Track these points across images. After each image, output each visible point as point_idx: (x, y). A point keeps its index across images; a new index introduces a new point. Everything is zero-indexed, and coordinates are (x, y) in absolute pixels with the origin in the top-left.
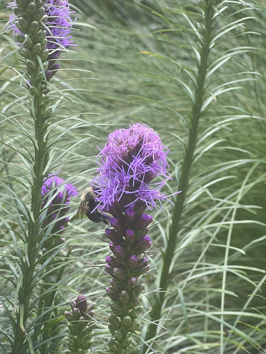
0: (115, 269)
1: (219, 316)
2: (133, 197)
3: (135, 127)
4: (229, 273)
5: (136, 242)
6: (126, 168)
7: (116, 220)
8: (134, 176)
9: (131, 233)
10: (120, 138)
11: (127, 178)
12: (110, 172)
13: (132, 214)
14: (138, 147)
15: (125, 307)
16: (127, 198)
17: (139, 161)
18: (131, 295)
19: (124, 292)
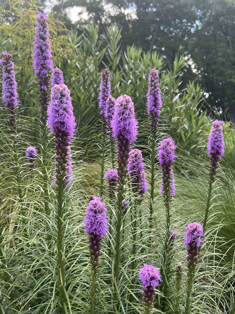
0: (189, 260)
1: (213, 268)
2: (194, 242)
3: (195, 223)
4: (215, 255)
5: (195, 253)
6: (193, 234)
7: (190, 247)
8: (195, 236)
9: (194, 251)
10: (191, 226)
11: (193, 237)
12: (189, 235)
13: (194, 246)
14: (196, 229)
15: (192, 270)
16: (193, 242)
17: (196, 233)
18: (193, 267)
19: (191, 266)
